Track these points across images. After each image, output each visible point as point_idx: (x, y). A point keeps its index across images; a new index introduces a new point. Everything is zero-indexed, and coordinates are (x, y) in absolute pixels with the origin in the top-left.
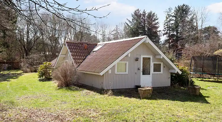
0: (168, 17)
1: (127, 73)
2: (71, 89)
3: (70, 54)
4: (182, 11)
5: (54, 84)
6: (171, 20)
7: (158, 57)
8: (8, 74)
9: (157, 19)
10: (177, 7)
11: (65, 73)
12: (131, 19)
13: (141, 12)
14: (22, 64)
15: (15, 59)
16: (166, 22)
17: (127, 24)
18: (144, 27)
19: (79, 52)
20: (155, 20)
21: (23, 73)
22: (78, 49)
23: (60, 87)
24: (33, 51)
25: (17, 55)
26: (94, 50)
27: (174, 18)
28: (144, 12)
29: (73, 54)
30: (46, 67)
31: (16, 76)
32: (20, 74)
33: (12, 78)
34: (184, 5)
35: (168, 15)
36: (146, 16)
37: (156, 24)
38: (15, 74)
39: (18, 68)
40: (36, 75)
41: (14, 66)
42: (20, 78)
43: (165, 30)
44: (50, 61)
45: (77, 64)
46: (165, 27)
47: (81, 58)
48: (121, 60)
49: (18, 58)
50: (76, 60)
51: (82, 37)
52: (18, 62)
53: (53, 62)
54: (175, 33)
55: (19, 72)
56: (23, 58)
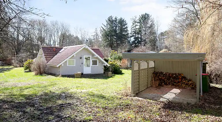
0: (134, 22)
1: (75, 66)
2: (42, 76)
3: (44, 54)
4: (145, 18)
5: (33, 73)
6: (136, 26)
7: (94, 56)
8: (2, 68)
9: (126, 24)
10: (141, 16)
11: (39, 66)
12: (105, 24)
13: (114, 19)
14: (13, 61)
15: (7, 57)
16: (133, 27)
17: (103, 28)
18: (115, 31)
19: (50, 53)
20: (124, 25)
21: (14, 67)
22: (49, 51)
23: (37, 74)
24: (22, 51)
25: (9, 54)
26: (59, 52)
27: (139, 24)
28: (116, 19)
29: (45, 54)
30: (30, 63)
31: (9, 70)
32: (12, 69)
33: (6, 71)
34: (146, 14)
35: (134, 21)
36: (117, 22)
37: (125, 28)
38: (8, 68)
39: (10, 64)
40: (22, 69)
41: (7, 62)
42: (12, 71)
43: (131, 33)
44: (33, 59)
45: (47, 61)
46: (132, 31)
47: (50, 57)
48: (70, 58)
49: (10, 57)
50: (47, 58)
51: (63, 39)
52: (10, 60)
53: (34, 60)
54: (139, 36)
55: (11, 67)
56: (14, 56)
